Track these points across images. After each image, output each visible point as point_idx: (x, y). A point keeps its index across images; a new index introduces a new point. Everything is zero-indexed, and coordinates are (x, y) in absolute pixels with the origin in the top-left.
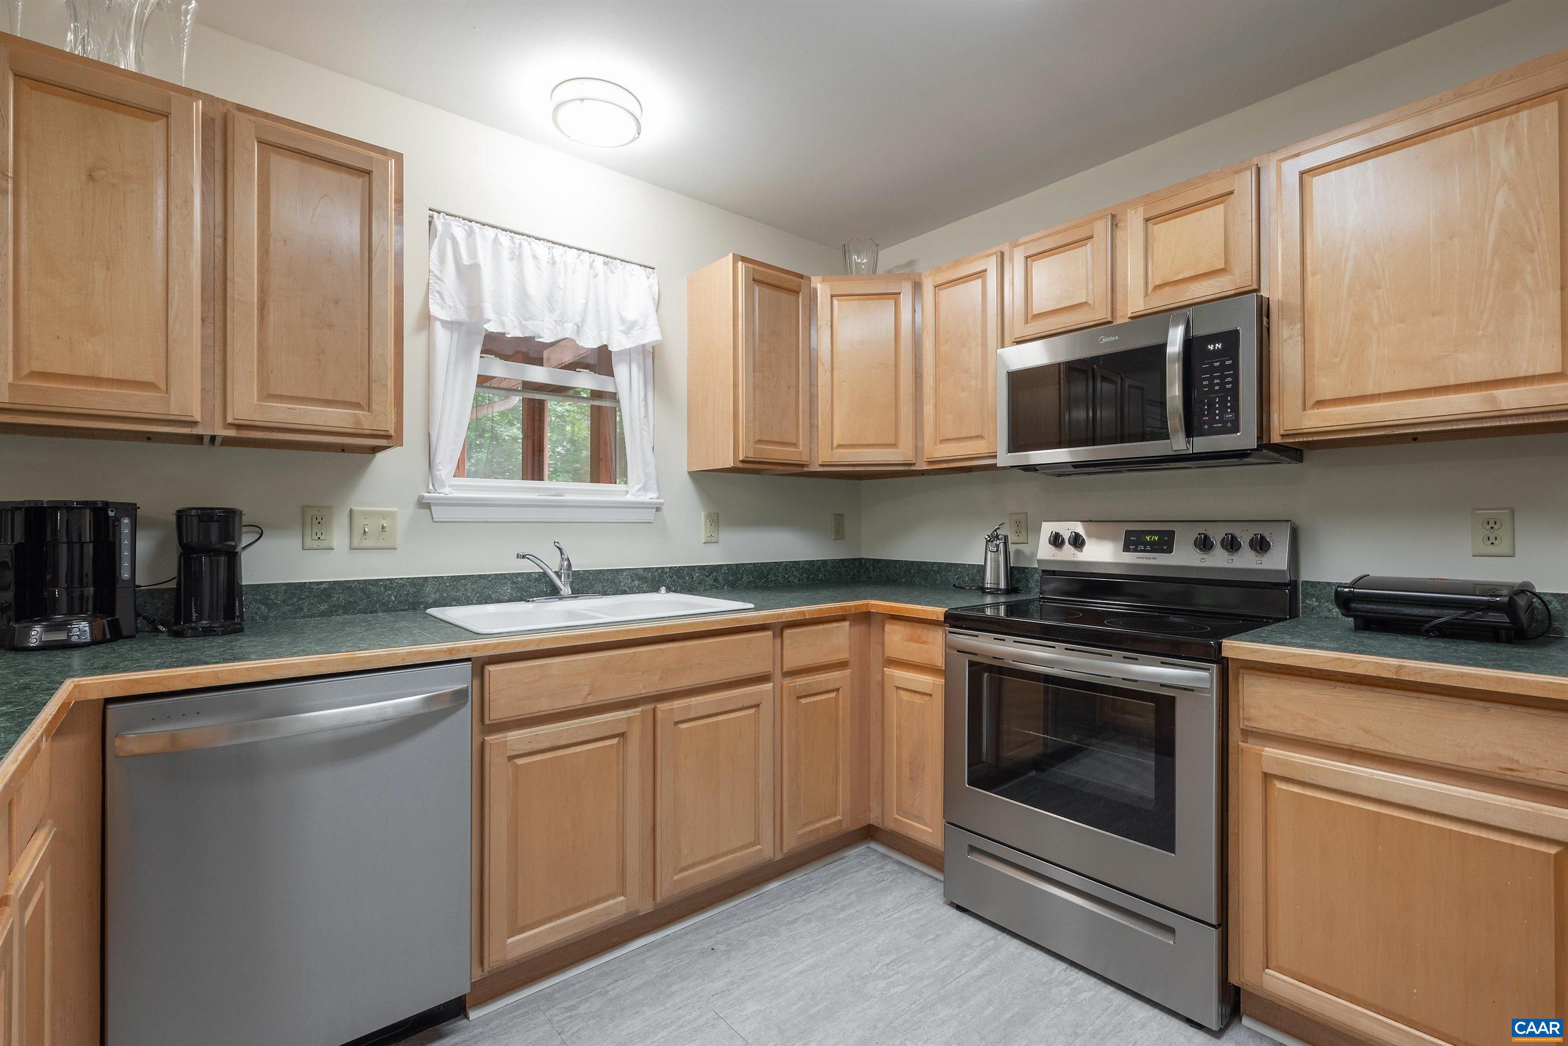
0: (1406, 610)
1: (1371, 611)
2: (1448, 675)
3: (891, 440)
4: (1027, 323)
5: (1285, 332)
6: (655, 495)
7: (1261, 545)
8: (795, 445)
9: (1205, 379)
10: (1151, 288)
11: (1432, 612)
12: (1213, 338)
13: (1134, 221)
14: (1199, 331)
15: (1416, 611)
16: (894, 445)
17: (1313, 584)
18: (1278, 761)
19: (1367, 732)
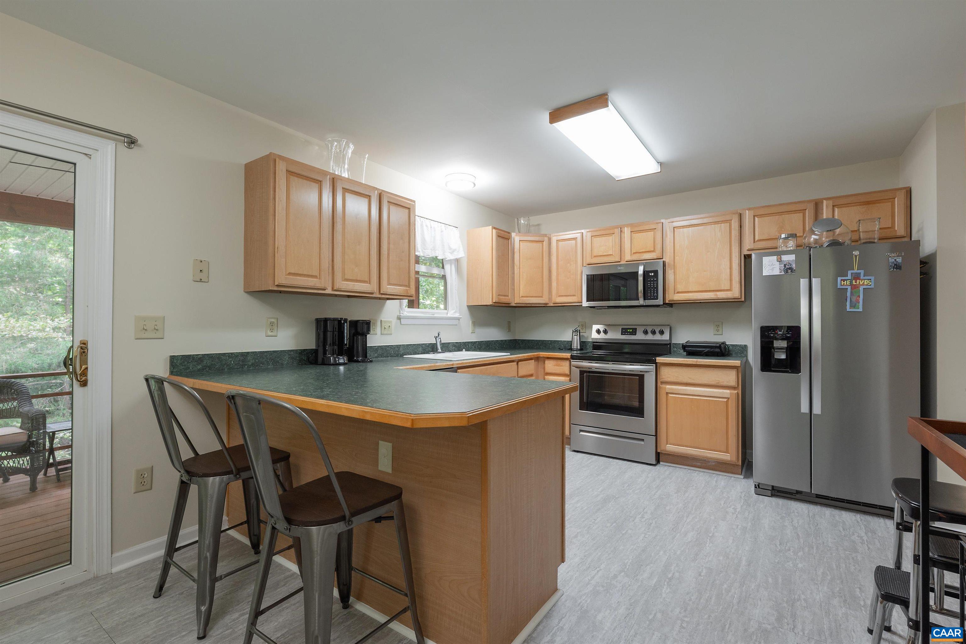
0: (698, 349)
1: (690, 350)
2: (706, 362)
3: (541, 295)
4: (592, 258)
5: (670, 272)
6: (459, 315)
7: (662, 333)
8: (508, 296)
9: (649, 283)
10: (632, 253)
11: (704, 349)
12: (651, 272)
13: (627, 231)
14: (647, 269)
15: (700, 349)
16: (542, 297)
17: (676, 344)
18: (669, 389)
19: (690, 378)
